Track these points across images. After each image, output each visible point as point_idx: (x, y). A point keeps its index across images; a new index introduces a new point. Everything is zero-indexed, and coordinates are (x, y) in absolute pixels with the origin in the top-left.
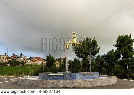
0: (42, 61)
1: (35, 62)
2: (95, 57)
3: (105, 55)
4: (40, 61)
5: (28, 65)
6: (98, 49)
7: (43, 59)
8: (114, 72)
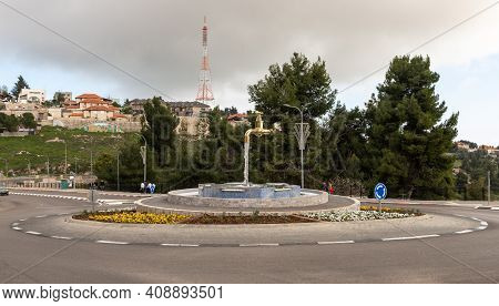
0: (111, 115)
1: (80, 118)
2: (322, 121)
3: (357, 109)
4: (102, 115)
5: (50, 130)
6: (332, 95)
7: (115, 105)
8: (378, 173)
